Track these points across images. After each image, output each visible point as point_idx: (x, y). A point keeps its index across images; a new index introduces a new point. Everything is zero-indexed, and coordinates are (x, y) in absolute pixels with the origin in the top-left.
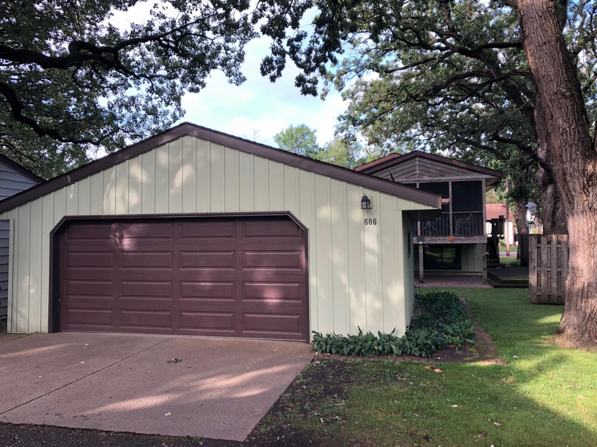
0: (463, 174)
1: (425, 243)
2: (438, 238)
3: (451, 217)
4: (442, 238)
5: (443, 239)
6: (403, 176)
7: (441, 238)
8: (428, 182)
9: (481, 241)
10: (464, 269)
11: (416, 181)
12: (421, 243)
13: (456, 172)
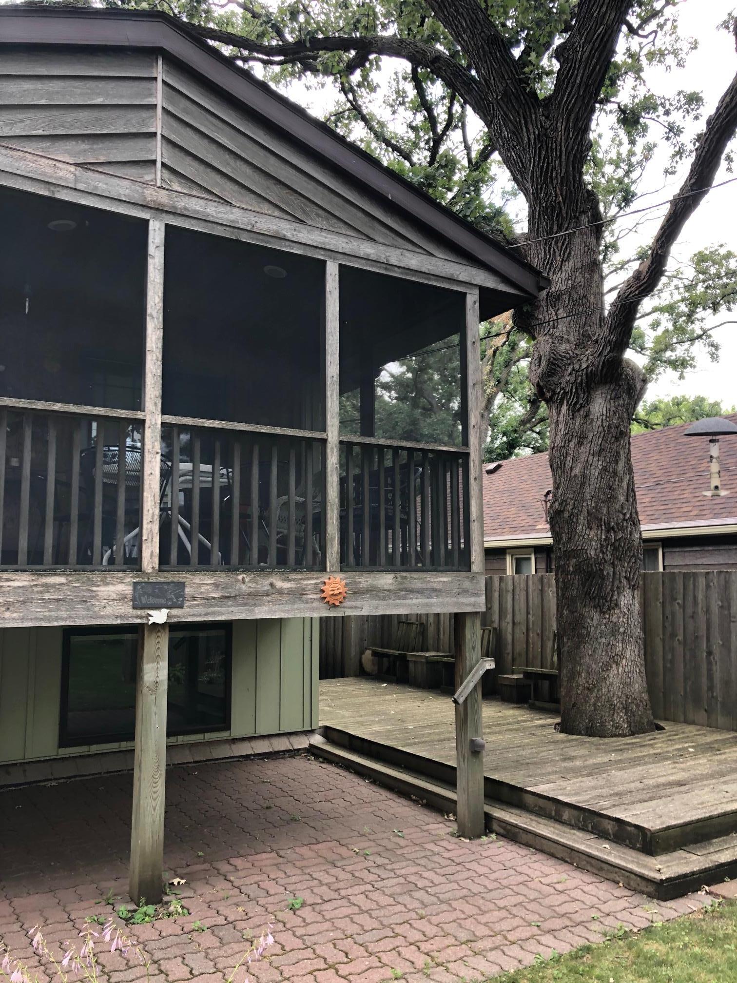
0: (391, 238)
1: (186, 614)
2: (263, 583)
3: (333, 459)
4: (286, 585)
5: (290, 592)
6: (65, 152)
7: (280, 584)
8: (219, 231)
9: (462, 600)
10: (240, 726)
11: (145, 207)
12: (159, 616)
13: (358, 220)
